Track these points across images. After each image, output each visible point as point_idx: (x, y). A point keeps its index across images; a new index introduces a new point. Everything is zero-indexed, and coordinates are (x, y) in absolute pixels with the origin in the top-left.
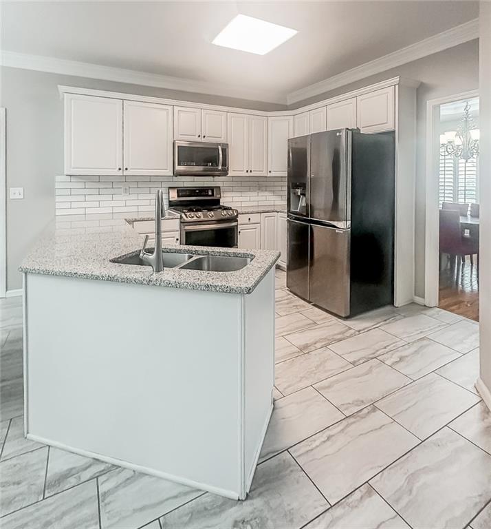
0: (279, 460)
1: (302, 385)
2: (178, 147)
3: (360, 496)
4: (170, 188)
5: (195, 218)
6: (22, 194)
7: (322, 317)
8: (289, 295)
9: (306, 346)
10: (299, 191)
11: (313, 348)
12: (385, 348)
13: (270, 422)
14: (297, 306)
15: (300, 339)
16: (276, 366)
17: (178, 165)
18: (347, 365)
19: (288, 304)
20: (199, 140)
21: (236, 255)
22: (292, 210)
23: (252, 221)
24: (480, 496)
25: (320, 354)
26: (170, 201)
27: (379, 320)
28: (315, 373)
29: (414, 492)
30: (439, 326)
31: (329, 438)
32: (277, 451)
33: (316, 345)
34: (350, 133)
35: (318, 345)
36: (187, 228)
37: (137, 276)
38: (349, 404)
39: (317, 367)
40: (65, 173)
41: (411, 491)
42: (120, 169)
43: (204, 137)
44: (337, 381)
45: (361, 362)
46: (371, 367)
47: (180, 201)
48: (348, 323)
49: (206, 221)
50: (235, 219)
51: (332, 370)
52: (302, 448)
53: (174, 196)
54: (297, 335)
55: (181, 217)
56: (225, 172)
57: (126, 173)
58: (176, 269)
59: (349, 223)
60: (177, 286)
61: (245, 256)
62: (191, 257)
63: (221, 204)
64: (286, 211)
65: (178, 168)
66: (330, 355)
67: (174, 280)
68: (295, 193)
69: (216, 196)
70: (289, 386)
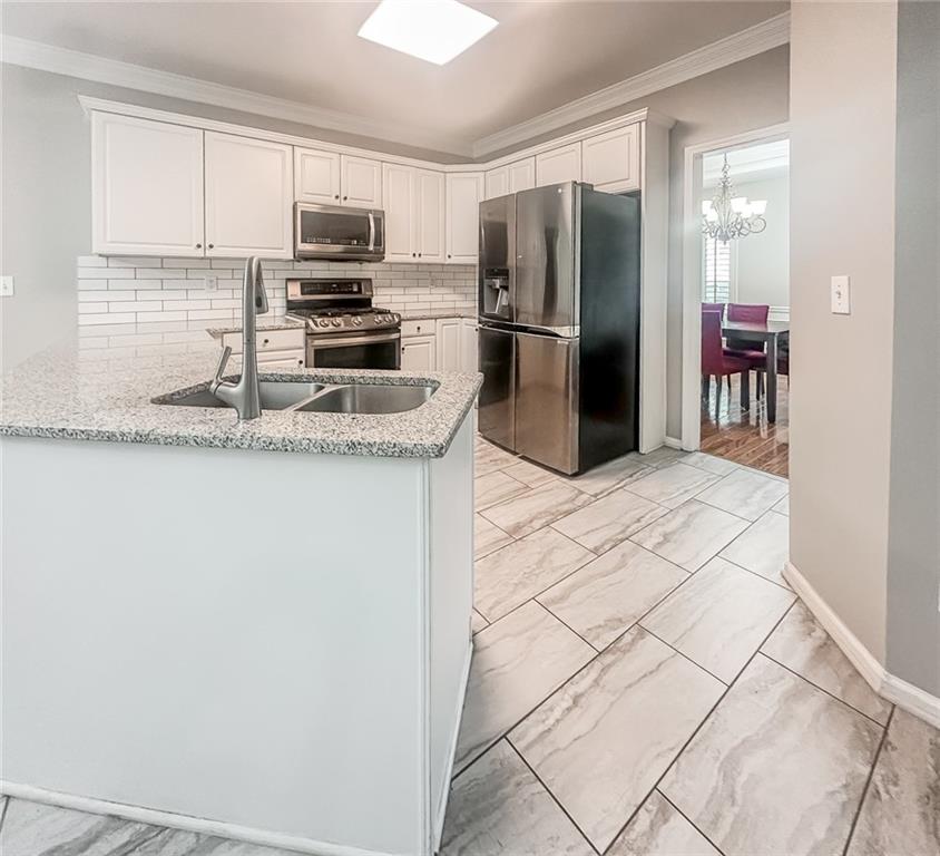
0: (493, 762)
1: (518, 599)
2: (302, 212)
3: (648, 822)
4: (288, 280)
5: (331, 327)
6: (10, 286)
7: (535, 477)
8: (482, 443)
9: (518, 528)
10: (498, 283)
11: (527, 530)
12: (639, 520)
13: (468, 681)
14: (496, 460)
15: (507, 516)
16: (476, 564)
17: (302, 242)
18: (585, 556)
19: (481, 457)
20: (337, 203)
21: (404, 382)
22: (486, 311)
23: (421, 332)
24: (846, 786)
25: (540, 539)
26: (288, 302)
27: (621, 476)
28: (537, 575)
29: (739, 797)
30: (708, 480)
31: (576, 700)
32: (488, 741)
33: (533, 524)
34: (579, 189)
35: (537, 524)
36: (317, 342)
37: (201, 431)
38: (600, 626)
39: (540, 563)
40: (94, 251)
41: (732, 796)
42: (199, 246)
43: (345, 198)
44: (574, 587)
45: (607, 547)
46: (623, 556)
47: (307, 301)
48: (577, 483)
49: (349, 330)
50: (396, 328)
51: (563, 566)
52: (532, 729)
53: (295, 292)
54: (501, 509)
55: (307, 326)
56: (379, 256)
57: (209, 253)
58: (290, 411)
59: (577, 328)
60: (286, 448)
61: (421, 384)
62: (321, 388)
63: (373, 306)
64: (477, 315)
65: (301, 246)
66: (556, 539)
67: (280, 436)
68: (490, 286)
69: (365, 294)
70: (497, 603)
